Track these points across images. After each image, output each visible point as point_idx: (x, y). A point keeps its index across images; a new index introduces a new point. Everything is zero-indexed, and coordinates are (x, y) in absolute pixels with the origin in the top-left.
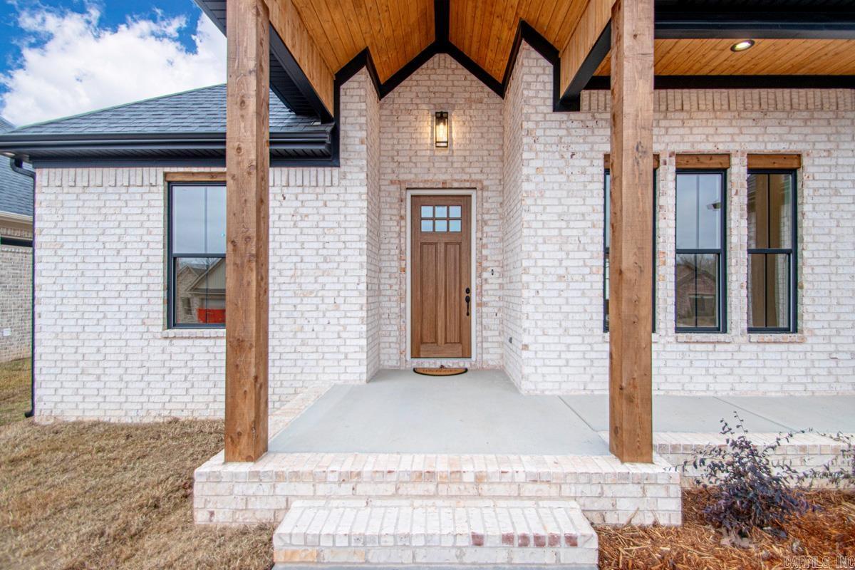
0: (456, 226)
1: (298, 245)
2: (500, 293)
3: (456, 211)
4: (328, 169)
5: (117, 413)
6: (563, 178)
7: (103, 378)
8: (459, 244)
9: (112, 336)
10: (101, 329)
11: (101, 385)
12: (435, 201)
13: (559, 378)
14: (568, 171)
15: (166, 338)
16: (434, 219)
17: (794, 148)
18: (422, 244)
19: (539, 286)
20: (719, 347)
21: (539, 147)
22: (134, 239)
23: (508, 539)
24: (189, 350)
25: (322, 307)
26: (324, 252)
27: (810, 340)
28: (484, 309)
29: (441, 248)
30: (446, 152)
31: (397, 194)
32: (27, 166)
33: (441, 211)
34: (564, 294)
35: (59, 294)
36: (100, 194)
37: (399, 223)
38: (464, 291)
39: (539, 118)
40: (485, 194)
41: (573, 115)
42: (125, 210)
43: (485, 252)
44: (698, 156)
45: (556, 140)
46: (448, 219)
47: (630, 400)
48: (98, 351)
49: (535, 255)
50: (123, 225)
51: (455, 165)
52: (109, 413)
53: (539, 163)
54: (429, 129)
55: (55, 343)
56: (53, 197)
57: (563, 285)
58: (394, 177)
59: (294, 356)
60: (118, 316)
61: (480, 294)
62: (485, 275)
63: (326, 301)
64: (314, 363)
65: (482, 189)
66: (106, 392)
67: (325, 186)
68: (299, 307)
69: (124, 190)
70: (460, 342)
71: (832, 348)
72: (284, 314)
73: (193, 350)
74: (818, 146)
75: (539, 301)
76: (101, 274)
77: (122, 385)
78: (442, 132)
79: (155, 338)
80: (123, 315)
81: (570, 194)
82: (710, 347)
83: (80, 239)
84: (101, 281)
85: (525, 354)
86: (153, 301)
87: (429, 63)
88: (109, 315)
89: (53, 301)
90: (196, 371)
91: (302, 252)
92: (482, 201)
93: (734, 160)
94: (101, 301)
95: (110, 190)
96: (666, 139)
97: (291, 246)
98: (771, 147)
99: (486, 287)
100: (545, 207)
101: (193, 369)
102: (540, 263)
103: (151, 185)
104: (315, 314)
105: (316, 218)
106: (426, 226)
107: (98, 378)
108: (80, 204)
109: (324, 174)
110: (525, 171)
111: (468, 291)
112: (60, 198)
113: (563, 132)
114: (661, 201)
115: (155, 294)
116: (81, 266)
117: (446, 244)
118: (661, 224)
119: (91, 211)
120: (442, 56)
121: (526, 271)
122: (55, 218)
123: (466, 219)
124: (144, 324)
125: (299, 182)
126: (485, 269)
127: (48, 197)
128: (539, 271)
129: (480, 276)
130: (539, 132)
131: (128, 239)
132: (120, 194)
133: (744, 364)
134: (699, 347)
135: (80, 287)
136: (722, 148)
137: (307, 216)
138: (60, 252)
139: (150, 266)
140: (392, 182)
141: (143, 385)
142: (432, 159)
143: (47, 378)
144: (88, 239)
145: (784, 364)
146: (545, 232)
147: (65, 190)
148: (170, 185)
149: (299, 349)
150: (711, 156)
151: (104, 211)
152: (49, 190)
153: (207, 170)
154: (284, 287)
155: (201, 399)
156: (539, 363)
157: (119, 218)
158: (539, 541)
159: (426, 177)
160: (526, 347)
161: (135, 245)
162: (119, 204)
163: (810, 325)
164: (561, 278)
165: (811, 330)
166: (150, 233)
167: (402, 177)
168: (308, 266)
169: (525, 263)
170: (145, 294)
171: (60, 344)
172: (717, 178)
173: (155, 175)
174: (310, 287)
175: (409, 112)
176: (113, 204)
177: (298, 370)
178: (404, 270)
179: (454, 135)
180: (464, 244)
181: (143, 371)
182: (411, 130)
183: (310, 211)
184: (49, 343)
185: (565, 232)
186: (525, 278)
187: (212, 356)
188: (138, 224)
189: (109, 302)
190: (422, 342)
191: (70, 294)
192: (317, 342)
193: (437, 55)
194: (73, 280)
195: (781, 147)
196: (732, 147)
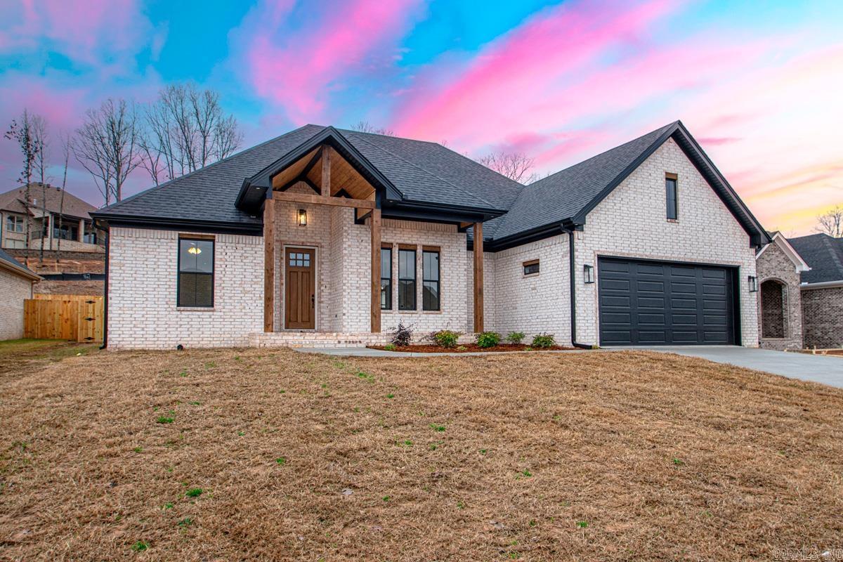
0: (307, 264)
1: (243, 270)
2: (330, 297)
3: (307, 256)
4: (257, 237)
5: (153, 346)
6: (358, 250)
7: (145, 329)
8: (309, 272)
9: (151, 309)
10: (145, 306)
11: (145, 333)
12: (297, 251)
13: (357, 327)
14: (360, 247)
15: (178, 311)
16: (296, 260)
17: (438, 244)
18: (290, 272)
19: (349, 291)
20: (413, 315)
21: (350, 237)
22: (162, 263)
23: (346, 342)
24: (190, 317)
25: (254, 298)
26: (255, 274)
27: (443, 313)
28: (322, 305)
29: (300, 274)
30: (304, 228)
31: (280, 247)
33: (300, 256)
34: (359, 294)
35: (122, 288)
36: (145, 242)
37: (280, 261)
38: (311, 296)
39: (349, 226)
40: (322, 249)
41: (362, 226)
42: (158, 250)
43: (322, 277)
44: (407, 245)
45: (355, 235)
46: (303, 260)
47: (375, 316)
48: (143, 316)
49: (348, 279)
50: (157, 257)
51: (309, 234)
52: (148, 346)
53: (349, 243)
54: (296, 217)
55: (120, 312)
56: (119, 241)
57: (358, 291)
58: (278, 238)
59: (241, 320)
60: (154, 300)
61: (320, 297)
62: (322, 288)
63: (256, 295)
64: (250, 323)
65: (321, 247)
66: (147, 336)
67: (256, 244)
68: (243, 298)
69: (157, 240)
70: (309, 321)
71: (450, 316)
72: (236, 301)
73: (192, 317)
74: (446, 244)
75: (349, 297)
76: (145, 279)
77: (156, 332)
78: (302, 219)
79: (173, 311)
80: (156, 300)
81: (361, 256)
82: (410, 315)
83: (134, 262)
84: (145, 283)
85: (344, 317)
86: (172, 293)
87: (296, 185)
88: (149, 299)
89: (119, 292)
90: (193, 326)
91: (245, 273)
92: (321, 253)
93: (418, 247)
94: (145, 293)
95: (150, 240)
96: (395, 238)
97: (240, 270)
98: (431, 244)
99: (322, 294)
100: (352, 260)
101: (192, 325)
102: (350, 282)
103: (172, 239)
104: (251, 301)
105: (252, 258)
106: (292, 263)
107: (143, 329)
108: (134, 245)
110: (344, 246)
111: (313, 296)
112: (123, 242)
113: (358, 232)
114: (394, 260)
115: (173, 290)
116: (134, 275)
117: (302, 272)
118: (393, 269)
119: (140, 249)
120: (303, 182)
121: (344, 285)
122: (120, 251)
123: (312, 260)
124: (167, 304)
125: (244, 242)
126: (322, 285)
127: (117, 241)
128: (349, 285)
129: (319, 288)
130: (349, 231)
131: (159, 263)
132: (155, 242)
133: (422, 321)
134: (406, 315)
135: (134, 285)
136: (414, 243)
137: (247, 257)
138: (122, 268)
139: (171, 277)
140: (277, 241)
141: (166, 333)
142: (297, 231)
143: (115, 329)
144: (138, 262)
145: (435, 321)
146: (352, 270)
147: (126, 238)
148: (180, 239)
149: (243, 317)
150: (411, 245)
151: (147, 250)
152: (117, 238)
153: (200, 234)
154: (236, 289)
155: (196, 339)
156: (349, 321)
157: (155, 253)
158: (353, 342)
159: (294, 239)
160: (344, 314)
161: (163, 267)
162: (155, 247)
163: (444, 308)
164: (357, 288)
165: (444, 310)
166: (171, 261)
167: (282, 239)
168: (248, 280)
169: (344, 282)
170: (168, 290)
171: (122, 312)
172: (413, 253)
173: (175, 234)
174: (248, 289)
175: (286, 207)
176: (152, 246)
177: (242, 327)
178: (282, 284)
179: (308, 220)
180: (311, 272)
181: (166, 326)
182: (287, 216)
183: (249, 255)
184: (116, 312)
185: (359, 270)
186: (344, 287)
187: (201, 320)
188: (165, 257)
189: (149, 293)
190: (290, 321)
191: (128, 289)
192: (251, 314)
193: (300, 182)
194: (130, 282)
195: (434, 244)
196: (417, 243)
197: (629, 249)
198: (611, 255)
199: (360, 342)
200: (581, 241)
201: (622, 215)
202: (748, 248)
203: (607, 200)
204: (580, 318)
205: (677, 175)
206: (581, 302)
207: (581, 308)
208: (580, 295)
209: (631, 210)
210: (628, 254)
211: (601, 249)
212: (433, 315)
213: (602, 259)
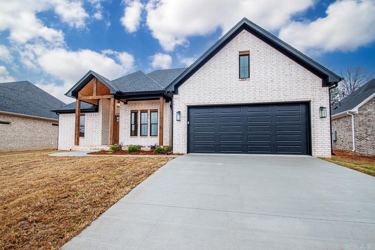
6: (125, 114)
17: (157, 109)
21: (122, 109)
32: (58, 113)
39: (122, 105)
41: (127, 105)
42: (70, 120)
44: (144, 110)
53: (122, 112)
72: (90, 135)
81: (126, 116)
93: (148, 111)
96: (139, 108)
97: (92, 124)
98: (153, 109)
103: (74, 116)
108: (65, 119)
109: (96, 113)
113: (125, 107)
114: (138, 117)
118: (138, 120)
122: (61, 121)
124: (72, 136)
127: (61, 118)
130: (122, 107)
134: (143, 138)
136: (146, 109)
143: (60, 144)
145: (155, 141)
154: (91, 131)
161: (71, 125)
166: (73, 123)
168: (94, 127)
170: (72, 132)
172: (146, 113)
174: (94, 131)
195: (155, 109)
196: (148, 109)
197: (210, 100)
198: (196, 105)
199: (98, 149)
200: (177, 99)
201: (205, 82)
202: (321, 87)
203: (195, 76)
204: (176, 139)
205: (249, 51)
206: (176, 130)
207: (176, 134)
208: (175, 127)
209: (212, 78)
210: (208, 103)
211: (189, 102)
212: (154, 138)
213: (189, 108)
